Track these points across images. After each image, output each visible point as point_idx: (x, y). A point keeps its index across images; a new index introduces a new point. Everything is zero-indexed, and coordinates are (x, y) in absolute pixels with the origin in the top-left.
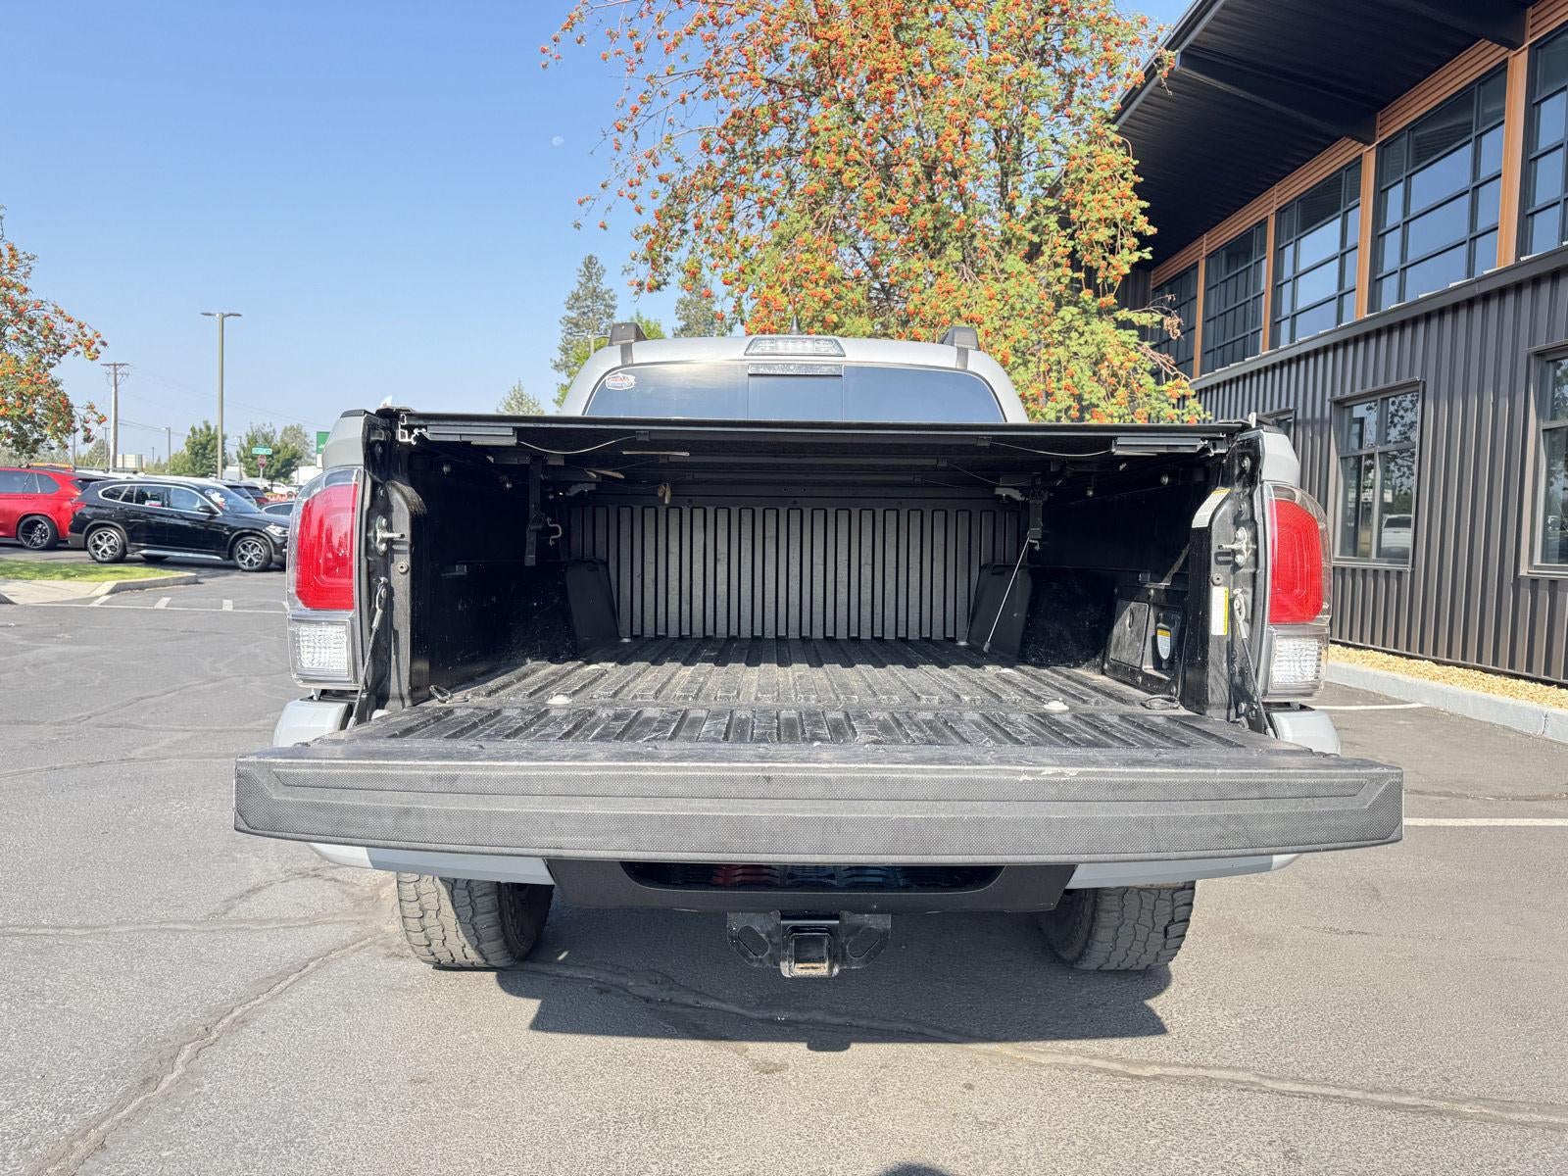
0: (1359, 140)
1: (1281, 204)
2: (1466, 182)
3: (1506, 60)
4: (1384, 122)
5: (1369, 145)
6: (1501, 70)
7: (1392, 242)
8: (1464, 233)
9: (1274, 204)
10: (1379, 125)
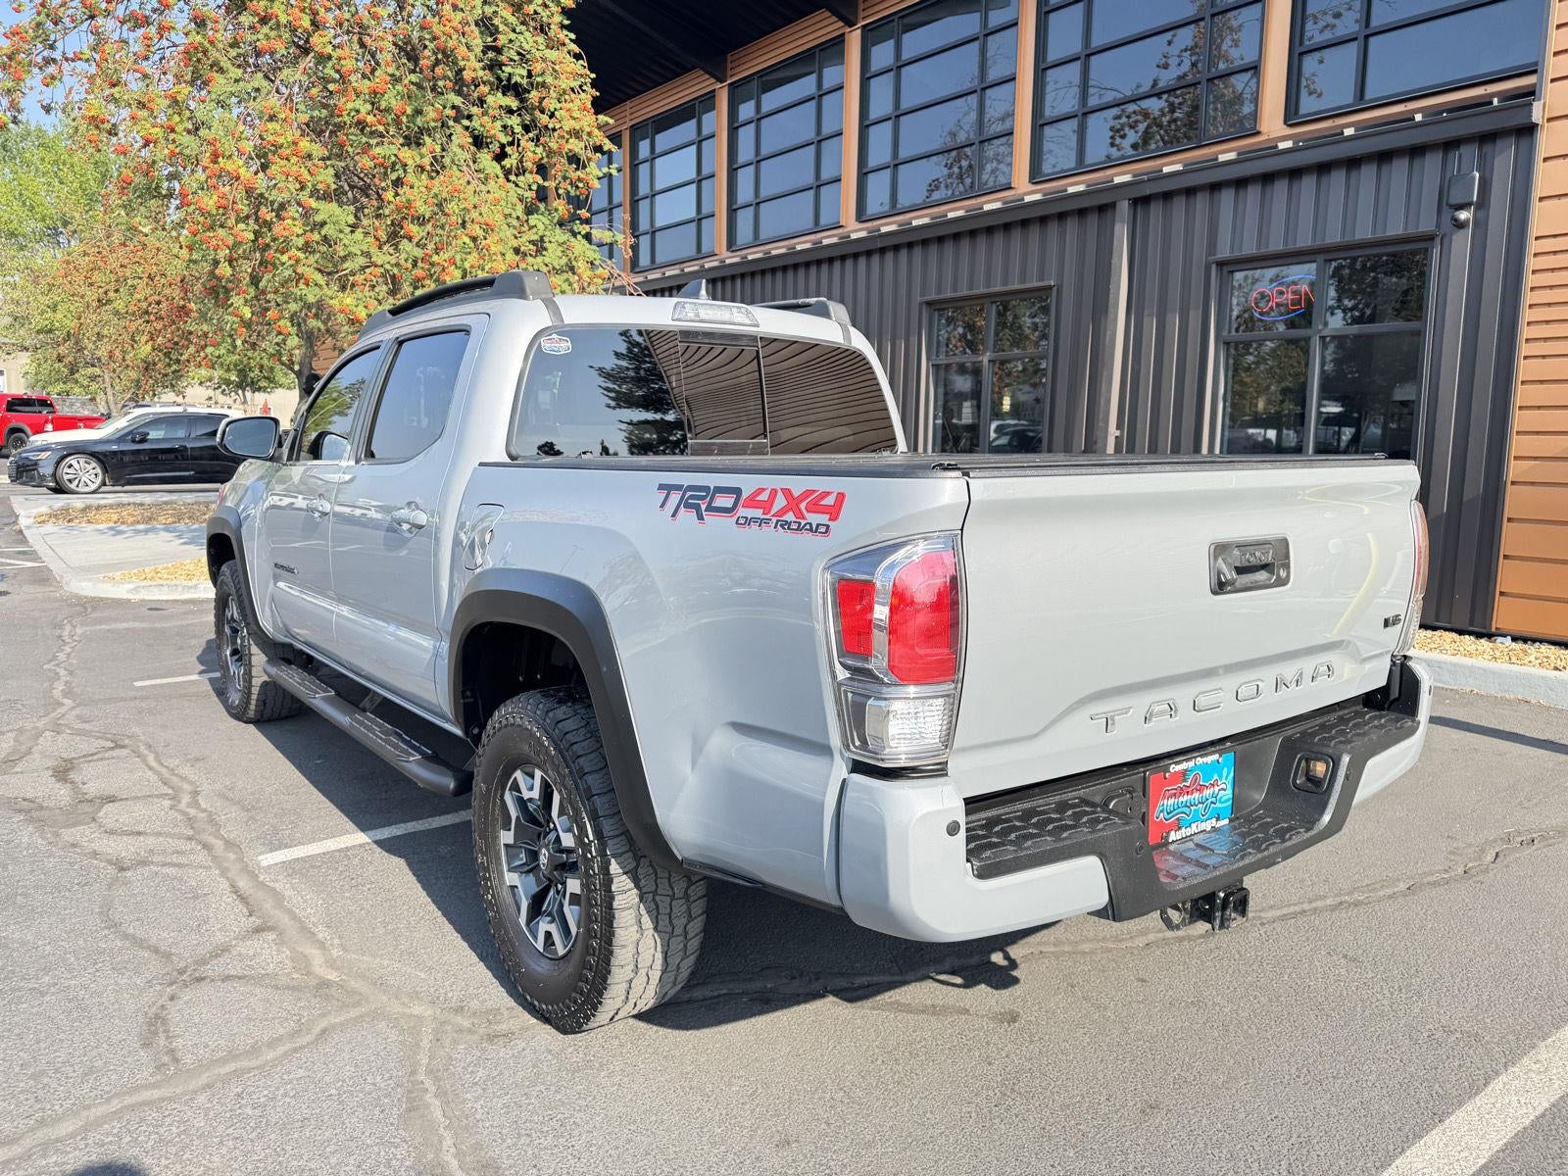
0: (713, 76)
1: (633, 122)
2: (810, 134)
3: (843, 35)
4: (737, 63)
5: (722, 82)
6: (839, 42)
7: (745, 177)
8: (809, 179)
9: (627, 119)
10: (729, 66)
